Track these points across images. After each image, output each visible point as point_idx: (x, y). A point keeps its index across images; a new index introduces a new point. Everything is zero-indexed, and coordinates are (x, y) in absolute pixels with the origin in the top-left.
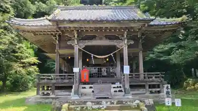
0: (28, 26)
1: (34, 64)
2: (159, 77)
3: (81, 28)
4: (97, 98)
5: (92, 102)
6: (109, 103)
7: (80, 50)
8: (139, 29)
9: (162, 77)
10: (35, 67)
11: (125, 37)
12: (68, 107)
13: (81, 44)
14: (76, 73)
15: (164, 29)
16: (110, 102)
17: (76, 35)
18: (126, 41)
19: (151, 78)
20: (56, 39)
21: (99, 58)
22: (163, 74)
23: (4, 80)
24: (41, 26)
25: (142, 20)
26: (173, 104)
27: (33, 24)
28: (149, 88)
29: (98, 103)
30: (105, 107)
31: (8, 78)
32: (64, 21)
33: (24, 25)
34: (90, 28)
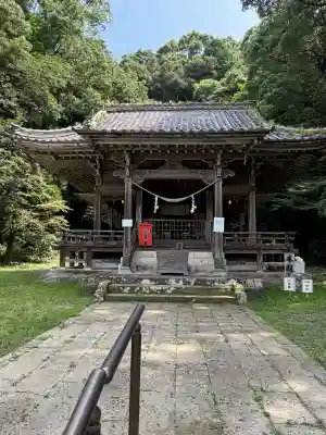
0: (43, 142)
1: (60, 213)
2: (283, 241)
3: (135, 146)
4: (163, 274)
5: (151, 280)
6: (181, 282)
7: (134, 187)
8: (244, 149)
9: (290, 241)
10: (62, 218)
11: (219, 163)
12: (108, 287)
13: (136, 177)
14: (126, 228)
15: (297, 150)
16: (184, 280)
17: (128, 161)
18: (220, 171)
19: (269, 242)
20: (96, 167)
21: (169, 203)
22: (292, 236)
23: (10, 240)
24: (67, 142)
25: (248, 132)
26: (299, 288)
27: (54, 140)
28: (264, 261)
29: (162, 282)
30: (172, 289)
31: (17, 238)
32: (104, 133)
33: (36, 141)
34: (152, 146)
